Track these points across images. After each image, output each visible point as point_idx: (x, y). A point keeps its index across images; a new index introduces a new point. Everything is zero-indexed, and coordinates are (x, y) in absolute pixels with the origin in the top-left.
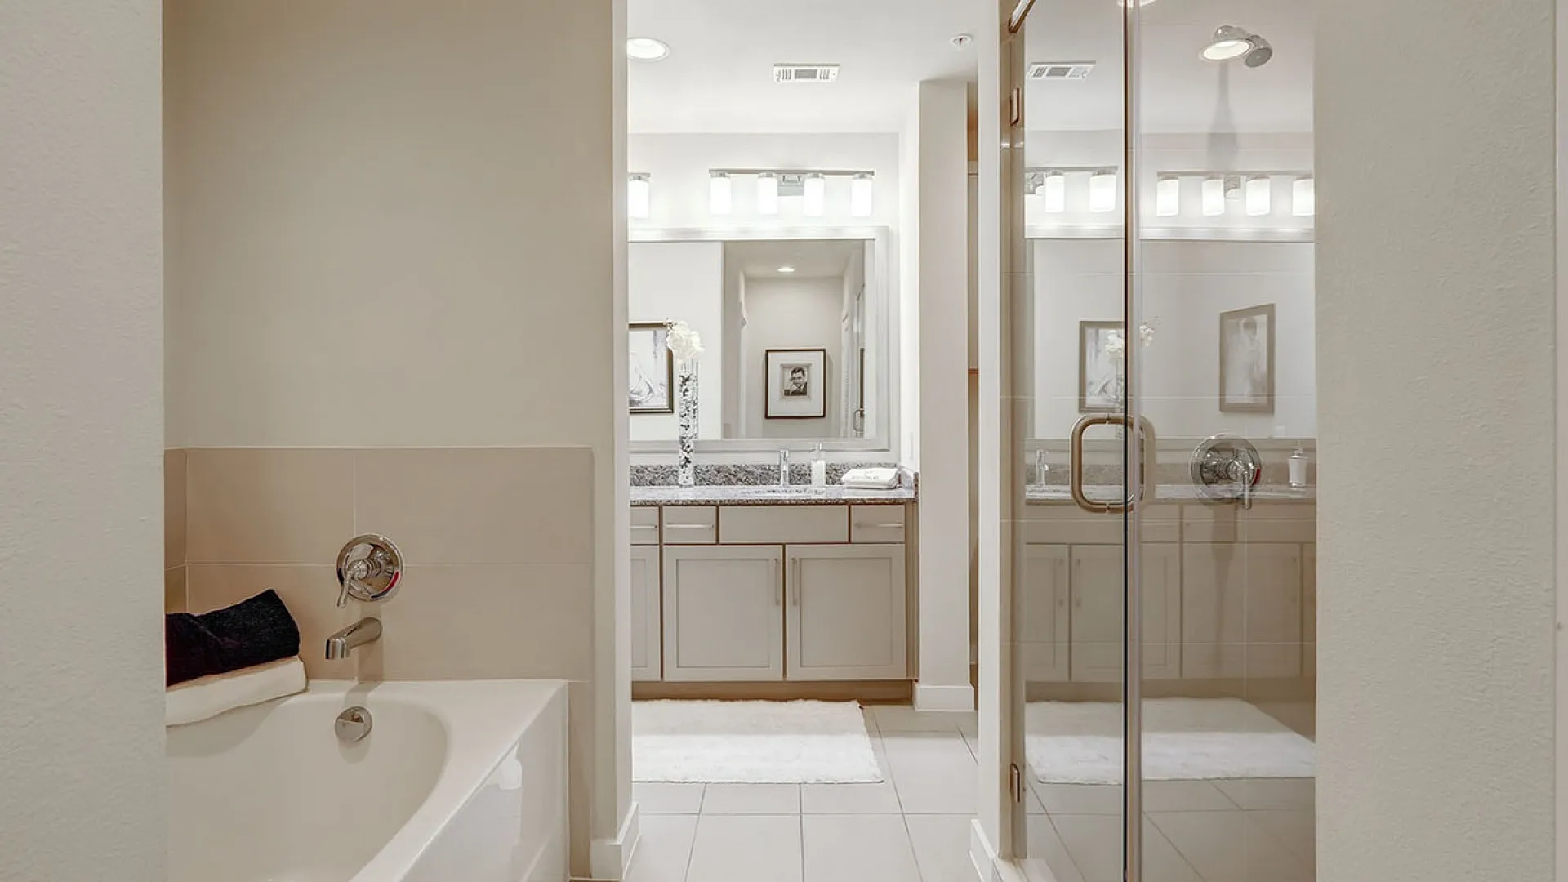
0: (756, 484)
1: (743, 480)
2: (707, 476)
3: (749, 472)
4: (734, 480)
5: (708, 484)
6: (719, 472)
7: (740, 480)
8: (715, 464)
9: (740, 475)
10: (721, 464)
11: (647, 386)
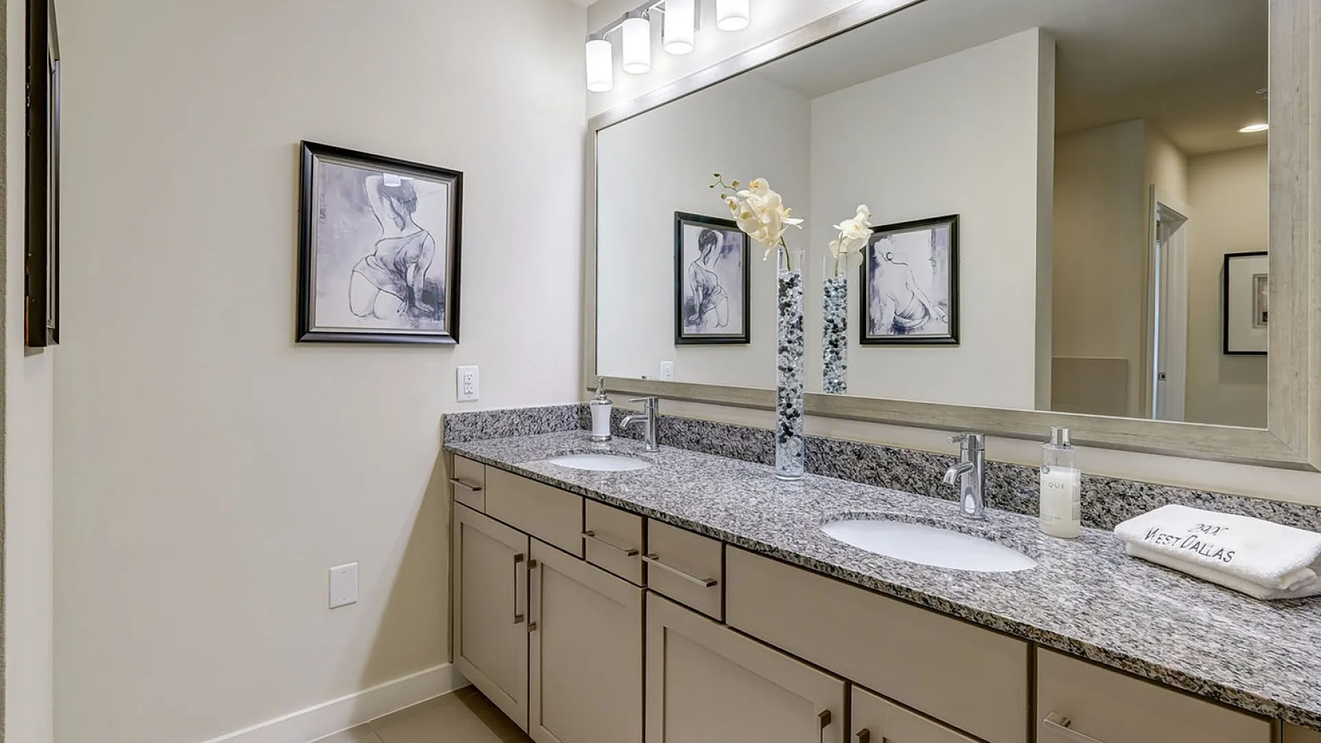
0: (927, 494)
1: (903, 480)
2: (839, 461)
3: (914, 467)
4: (886, 477)
5: (840, 477)
6: (860, 457)
7: (896, 478)
8: (852, 440)
9: (899, 470)
10: (865, 442)
11: (921, 306)
